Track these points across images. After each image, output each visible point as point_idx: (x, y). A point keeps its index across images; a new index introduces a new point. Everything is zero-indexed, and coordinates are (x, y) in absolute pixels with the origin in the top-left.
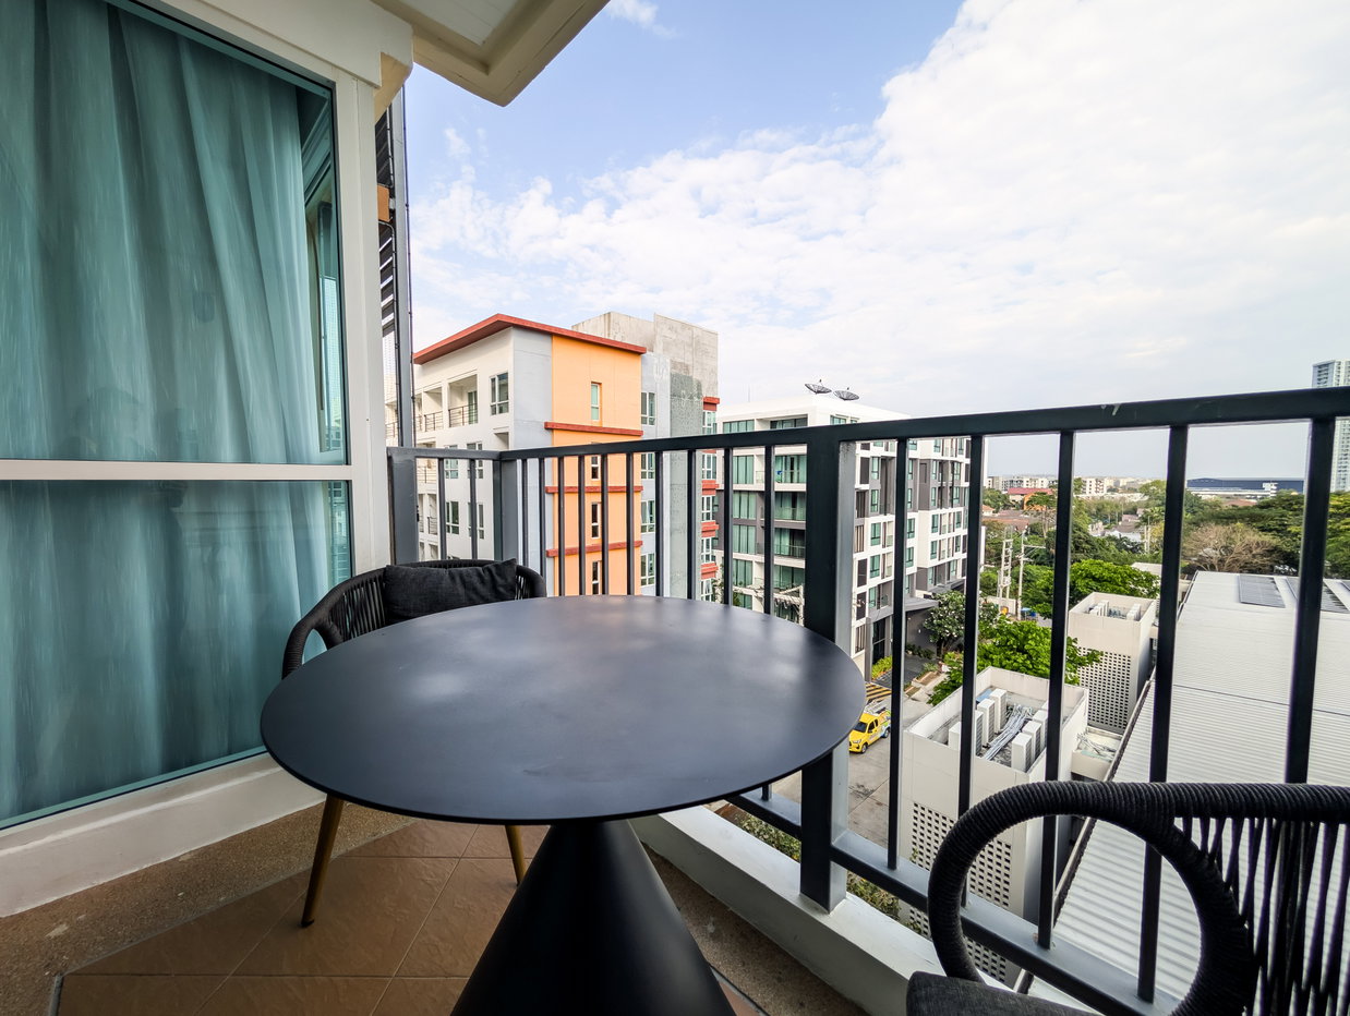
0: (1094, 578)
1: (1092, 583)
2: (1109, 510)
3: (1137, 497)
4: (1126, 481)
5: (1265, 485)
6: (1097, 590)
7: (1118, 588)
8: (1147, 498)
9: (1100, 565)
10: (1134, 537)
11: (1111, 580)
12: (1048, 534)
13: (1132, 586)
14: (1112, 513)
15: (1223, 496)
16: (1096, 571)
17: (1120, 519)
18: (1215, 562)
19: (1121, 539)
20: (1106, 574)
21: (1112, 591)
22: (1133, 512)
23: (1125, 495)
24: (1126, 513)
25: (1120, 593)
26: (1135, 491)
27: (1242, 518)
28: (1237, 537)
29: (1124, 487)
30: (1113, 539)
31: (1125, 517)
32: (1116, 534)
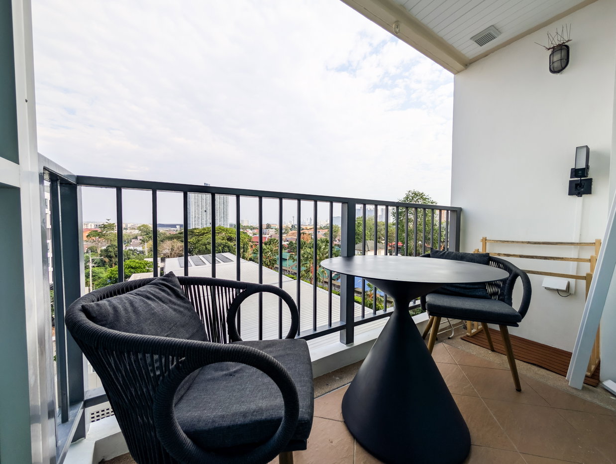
0: (132, 268)
1: (132, 270)
2: (126, 238)
3: (137, 232)
4: (130, 225)
5: (177, 226)
6: (134, 273)
7: (143, 270)
8: (140, 232)
9: (134, 261)
10: (140, 249)
11: (139, 267)
12: (101, 251)
13: (147, 268)
14: (127, 239)
15: (165, 230)
16: (133, 265)
17: (131, 242)
18: (169, 255)
19: (135, 250)
20: (137, 265)
21: (141, 272)
22: (136, 238)
23: (132, 231)
24: (133, 239)
25: (144, 272)
26: (135, 229)
27: (175, 238)
28: (175, 245)
29: (130, 227)
30: (131, 250)
31: (133, 240)
32: (132, 248)
